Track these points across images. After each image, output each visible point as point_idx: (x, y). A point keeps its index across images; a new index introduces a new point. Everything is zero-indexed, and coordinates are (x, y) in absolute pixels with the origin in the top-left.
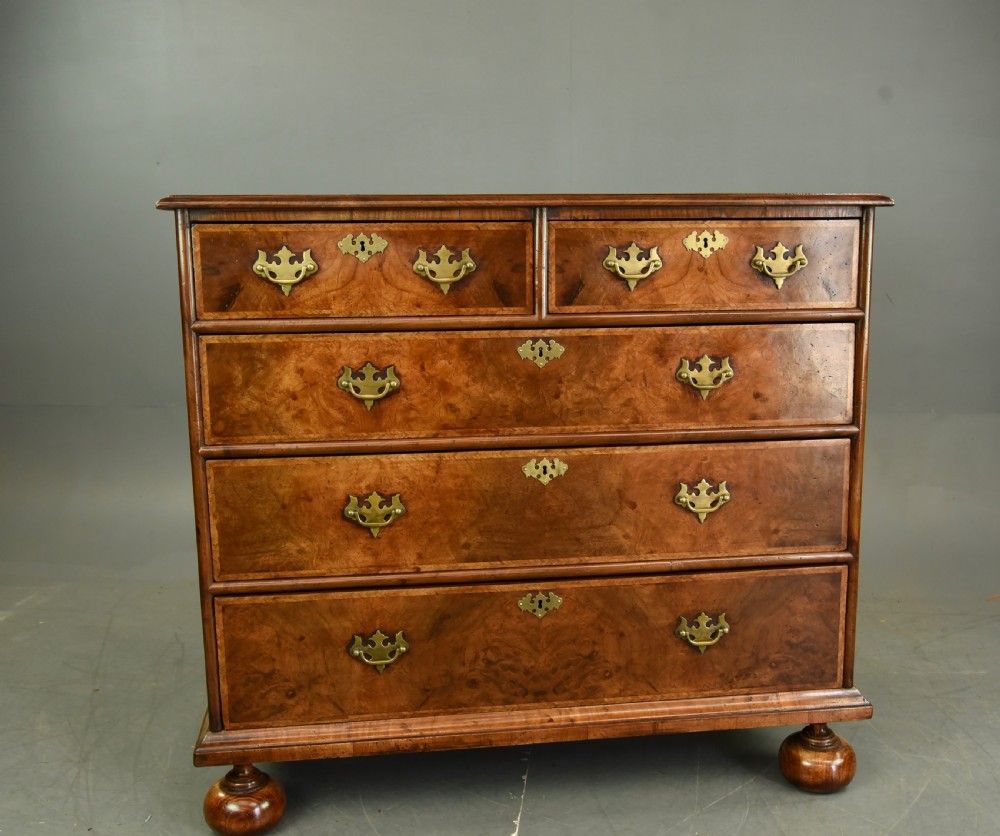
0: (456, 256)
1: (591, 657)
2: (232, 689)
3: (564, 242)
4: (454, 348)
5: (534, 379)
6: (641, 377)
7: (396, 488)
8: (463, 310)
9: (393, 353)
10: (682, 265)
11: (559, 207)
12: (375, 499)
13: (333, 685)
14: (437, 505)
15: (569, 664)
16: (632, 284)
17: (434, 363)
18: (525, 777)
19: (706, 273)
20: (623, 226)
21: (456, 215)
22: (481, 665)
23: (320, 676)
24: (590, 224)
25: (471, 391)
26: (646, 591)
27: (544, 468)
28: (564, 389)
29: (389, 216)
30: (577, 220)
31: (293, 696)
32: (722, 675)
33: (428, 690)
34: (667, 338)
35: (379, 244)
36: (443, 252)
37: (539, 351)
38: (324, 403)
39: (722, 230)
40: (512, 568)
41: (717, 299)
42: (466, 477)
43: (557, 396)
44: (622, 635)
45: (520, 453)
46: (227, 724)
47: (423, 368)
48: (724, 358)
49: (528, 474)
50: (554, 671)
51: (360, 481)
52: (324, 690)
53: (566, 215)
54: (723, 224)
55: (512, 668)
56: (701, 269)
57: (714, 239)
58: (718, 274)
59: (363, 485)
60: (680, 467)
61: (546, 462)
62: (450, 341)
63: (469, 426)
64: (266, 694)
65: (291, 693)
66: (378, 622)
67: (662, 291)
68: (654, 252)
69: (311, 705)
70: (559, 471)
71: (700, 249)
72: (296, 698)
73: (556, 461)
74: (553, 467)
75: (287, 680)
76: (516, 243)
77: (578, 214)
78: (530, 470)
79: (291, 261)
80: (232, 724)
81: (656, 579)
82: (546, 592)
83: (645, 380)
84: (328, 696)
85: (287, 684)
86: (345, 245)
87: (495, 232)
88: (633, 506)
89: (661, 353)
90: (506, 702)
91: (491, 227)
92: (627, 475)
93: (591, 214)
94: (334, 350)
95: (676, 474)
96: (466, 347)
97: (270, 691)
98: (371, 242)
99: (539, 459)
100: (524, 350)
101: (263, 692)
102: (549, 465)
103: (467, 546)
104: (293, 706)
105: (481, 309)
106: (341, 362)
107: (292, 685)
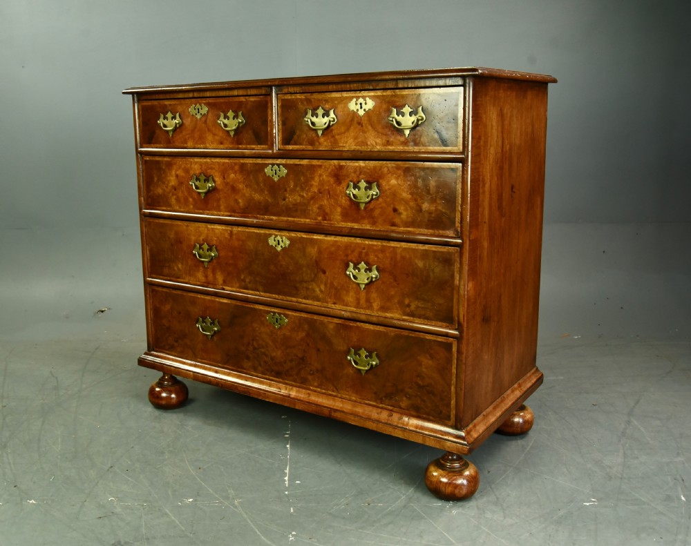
0: (236, 117)
1: (302, 359)
3: (286, 107)
4: (237, 168)
5: (275, 188)
6: (327, 192)
7: (215, 242)
8: (240, 146)
9: (212, 169)
10: (348, 120)
11: (282, 84)
12: (206, 246)
13: (192, 341)
14: (231, 254)
15: (291, 361)
16: (320, 133)
17: (229, 175)
19: (362, 126)
20: (316, 96)
21: (235, 93)
22: (251, 348)
23: (186, 334)
24: (298, 96)
25: (247, 193)
26: (331, 326)
28: (287, 195)
29: (208, 94)
30: (291, 93)
31: (177, 341)
32: (376, 393)
33: (229, 355)
34: (341, 167)
35: (205, 110)
36: (231, 114)
37: (276, 171)
38: (186, 194)
39: (371, 97)
40: (265, 297)
41: (369, 143)
42: (243, 241)
43: (284, 200)
44: (318, 350)
45: (267, 232)
47: (224, 178)
48: (374, 182)
49: (271, 244)
50: (285, 362)
51: (199, 236)
52: (188, 342)
53: (285, 90)
54: (372, 94)
55: (266, 355)
56: (359, 123)
57: (366, 104)
58: (370, 127)
59: (201, 238)
60: (349, 252)
61: (279, 238)
62: (235, 164)
63: (244, 213)
66: (208, 312)
67: (337, 137)
68: (332, 112)
69: (183, 348)
70: (285, 244)
71: (358, 110)
72: (178, 343)
73: (284, 238)
74: (282, 241)
75: (175, 333)
76: (265, 107)
77: (291, 90)
78: (271, 242)
79: (172, 119)
81: (336, 321)
82: (279, 314)
83: (329, 194)
84: (190, 346)
85: (175, 335)
86: (191, 110)
87: (255, 101)
88: (324, 272)
89: (338, 176)
90: (263, 373)
91: (252, 99)
92: (320, 252)
93: (297, 89)
94: (189, 166)
95: (347, 256)
96: (242, 166)
97: (169, 336)
98: (202, 109)
99: (276, 236)
100: (268, 170)
101: (166, 336)
102: (280, 240)
103: (244, 280)
104: (177, 347)
105: (248, 146)
106: (192, 173)
107: (177, 336)
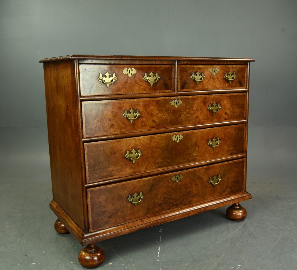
0: (155, 75)
1: (189, 192)
2: (92, 219)
3: (182, 71)
4: (154, 103)
5: (176, 112)
6: (200, 110)
7: (139, 147)
8: (156, 91)
9: (138, 105)
10: (209, 77)
11: (180, 60)
12: (134, 151)
13: (123, 212)
14: (150, 151)
15: (184, 195)
16: (198, 83)
17: (149, 108)
18: (160, 237)
19: (214, 80)
20: (196, 66)
21: (154, 62)
22: (162, 198)
23: (119, 210)
24: (188, 66)
25: (159, 116)
26: (202, 171)
27: (177, 138)
28: (182, 114)
29: (137, 62)
30: (185, 64)
31: (111, 217)
32: (219, 193)
33: (149, 209)
34: (206, 98)
35: (134, 71)
36: (151, 74)
37: (176, 103)
38: (119, 122)
39: (218, 68)
40: (169, 168)
41: (217, 87)
42: (158, 142)
43: (180, 116)
44: (197, 184)
45: (172, 134)
46: (91, 230)
47: (146, 109)
48: (218, 103)
49: (173, 140)
50: (180, 198)
52: (120, 214)
53: (182, 63)
54: (218, 66)
55: (170, 199)
56: (213, 79)
57: (216, 70)
58: (217, 80)
59: (130, 147)
60: (209, 135)
61: (178, 136)
62: (153, 101)
63: (158, 127)
64: (103, 218)
65: (110, 217)
66: (135, 190)
67: (205, 85)
68: (203, 74)
69: (116, 219)
70: (181, 138)
71: (213, 73)
72: (112, 218)
73: (180, 135)
74: (180, 137)
75: (109, 213)
76: (170, 71)
77: (185, 63)
78: (174, 139)
79: (110, 77)
80: (93, 230)
81: (205, 167)
82: (179, 174)
83: (201, 110)
84: (121, 216)
85: (109, 214)
86: (125, 72)
87: (165, 68)
88: (199, 147)
89: (204, 102)
90: (169, 209)
91: (164, 66)
92: (197, 138)
93: (188, 62)
94: (122, 105)
95: (208, 137)
96: (158, 102)
97: (104, 217)
98: (132, 71)
99: (176, 135)
100: (172, 103)
101: (102, 218)
102: (179, 137)
103: (158, 163)
104: (111, 221)
105: (161, 91)
106: (124, 108)
107: (111, 214)
